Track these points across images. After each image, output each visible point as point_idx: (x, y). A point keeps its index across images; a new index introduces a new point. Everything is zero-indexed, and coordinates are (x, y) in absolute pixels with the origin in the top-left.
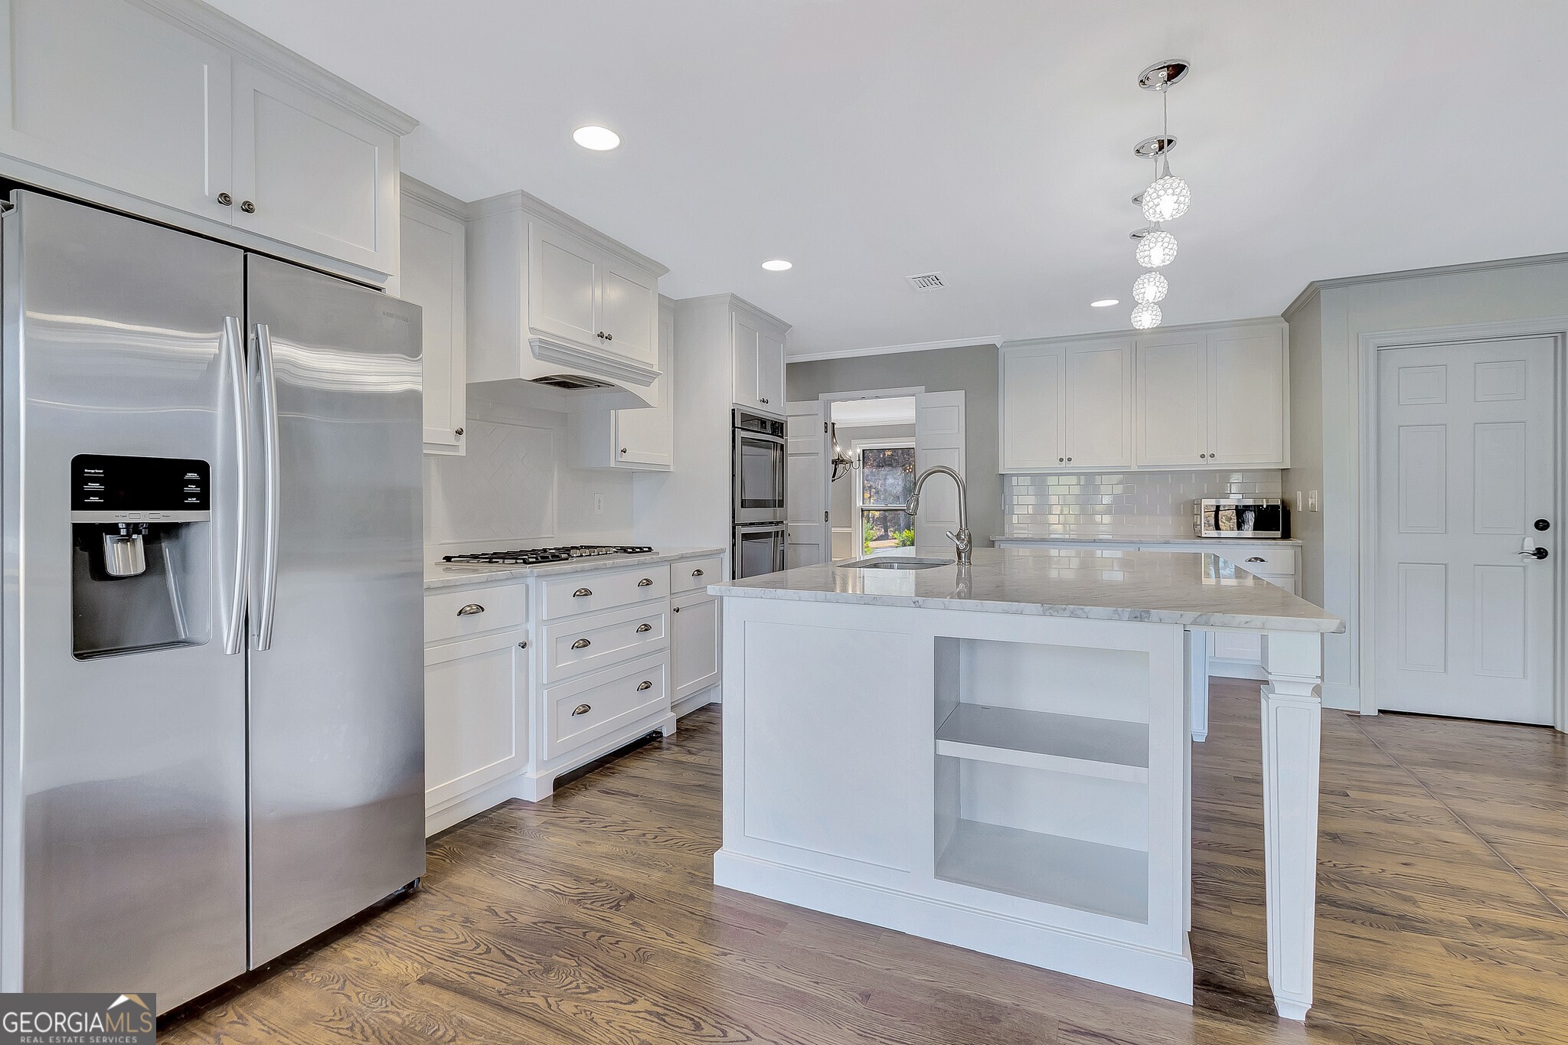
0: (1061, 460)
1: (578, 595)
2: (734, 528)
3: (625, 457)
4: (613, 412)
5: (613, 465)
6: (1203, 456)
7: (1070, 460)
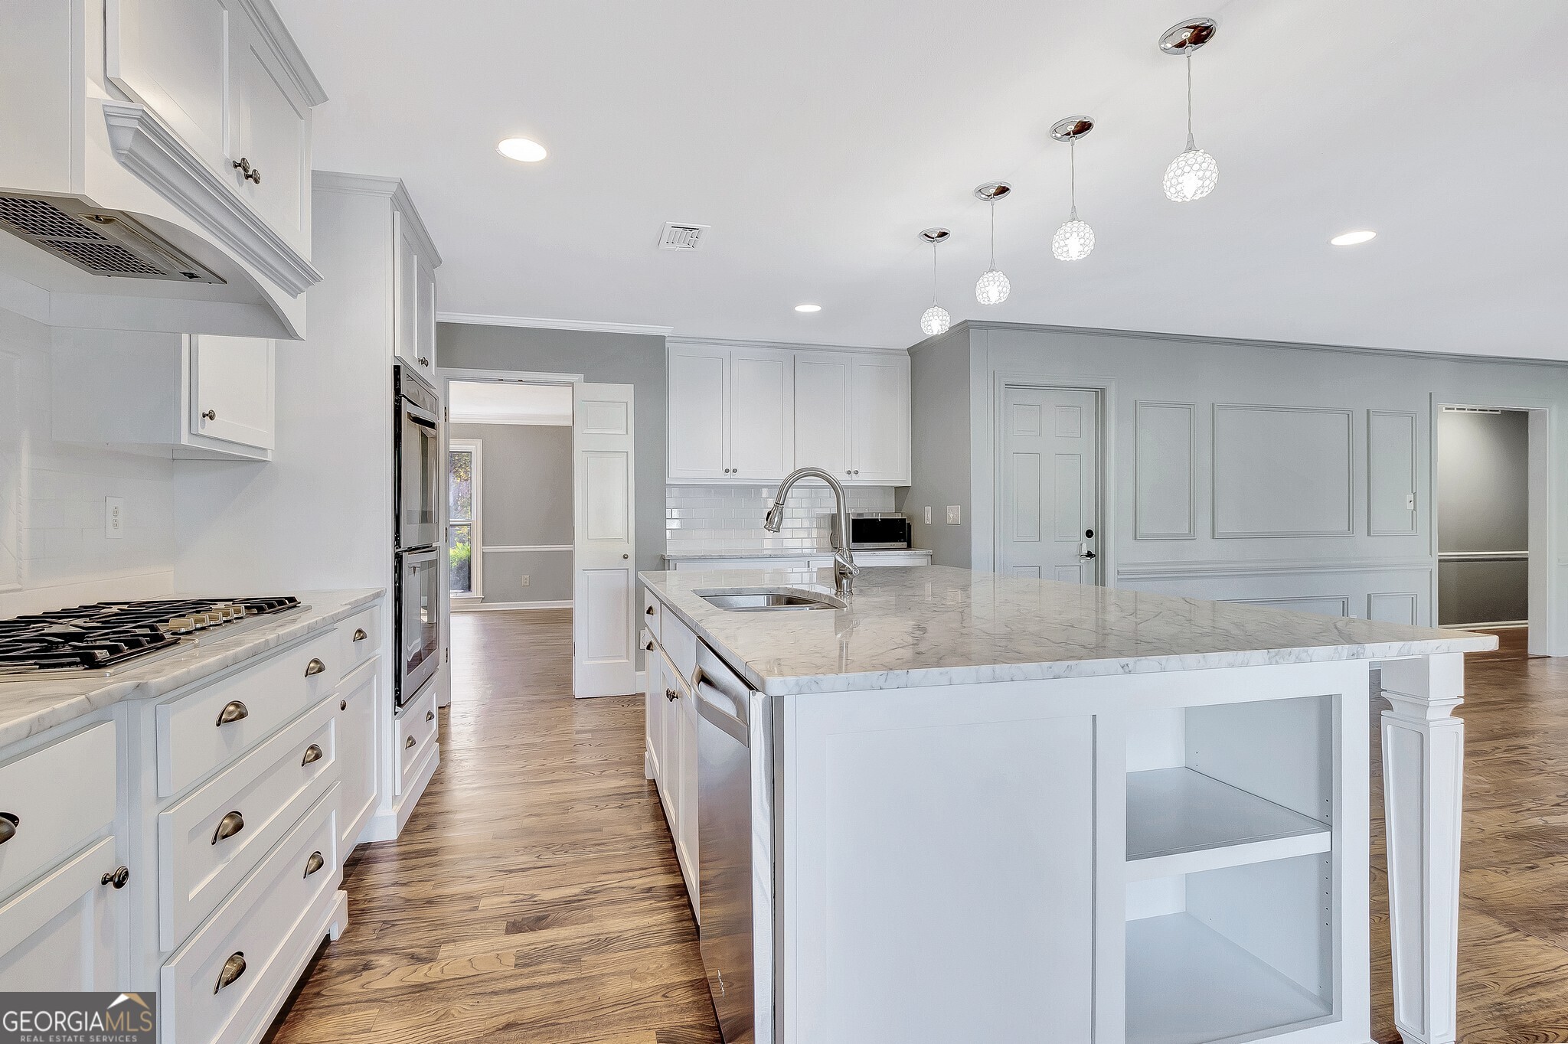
0: (727, 471)
1: (227, 721)
2: (398, 558)
3: (210, 428)
4: (185, 337)
5: (185, 439)
6: (849, 472)
7: (735, 471)
